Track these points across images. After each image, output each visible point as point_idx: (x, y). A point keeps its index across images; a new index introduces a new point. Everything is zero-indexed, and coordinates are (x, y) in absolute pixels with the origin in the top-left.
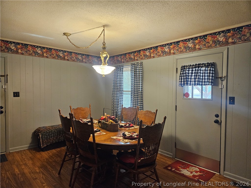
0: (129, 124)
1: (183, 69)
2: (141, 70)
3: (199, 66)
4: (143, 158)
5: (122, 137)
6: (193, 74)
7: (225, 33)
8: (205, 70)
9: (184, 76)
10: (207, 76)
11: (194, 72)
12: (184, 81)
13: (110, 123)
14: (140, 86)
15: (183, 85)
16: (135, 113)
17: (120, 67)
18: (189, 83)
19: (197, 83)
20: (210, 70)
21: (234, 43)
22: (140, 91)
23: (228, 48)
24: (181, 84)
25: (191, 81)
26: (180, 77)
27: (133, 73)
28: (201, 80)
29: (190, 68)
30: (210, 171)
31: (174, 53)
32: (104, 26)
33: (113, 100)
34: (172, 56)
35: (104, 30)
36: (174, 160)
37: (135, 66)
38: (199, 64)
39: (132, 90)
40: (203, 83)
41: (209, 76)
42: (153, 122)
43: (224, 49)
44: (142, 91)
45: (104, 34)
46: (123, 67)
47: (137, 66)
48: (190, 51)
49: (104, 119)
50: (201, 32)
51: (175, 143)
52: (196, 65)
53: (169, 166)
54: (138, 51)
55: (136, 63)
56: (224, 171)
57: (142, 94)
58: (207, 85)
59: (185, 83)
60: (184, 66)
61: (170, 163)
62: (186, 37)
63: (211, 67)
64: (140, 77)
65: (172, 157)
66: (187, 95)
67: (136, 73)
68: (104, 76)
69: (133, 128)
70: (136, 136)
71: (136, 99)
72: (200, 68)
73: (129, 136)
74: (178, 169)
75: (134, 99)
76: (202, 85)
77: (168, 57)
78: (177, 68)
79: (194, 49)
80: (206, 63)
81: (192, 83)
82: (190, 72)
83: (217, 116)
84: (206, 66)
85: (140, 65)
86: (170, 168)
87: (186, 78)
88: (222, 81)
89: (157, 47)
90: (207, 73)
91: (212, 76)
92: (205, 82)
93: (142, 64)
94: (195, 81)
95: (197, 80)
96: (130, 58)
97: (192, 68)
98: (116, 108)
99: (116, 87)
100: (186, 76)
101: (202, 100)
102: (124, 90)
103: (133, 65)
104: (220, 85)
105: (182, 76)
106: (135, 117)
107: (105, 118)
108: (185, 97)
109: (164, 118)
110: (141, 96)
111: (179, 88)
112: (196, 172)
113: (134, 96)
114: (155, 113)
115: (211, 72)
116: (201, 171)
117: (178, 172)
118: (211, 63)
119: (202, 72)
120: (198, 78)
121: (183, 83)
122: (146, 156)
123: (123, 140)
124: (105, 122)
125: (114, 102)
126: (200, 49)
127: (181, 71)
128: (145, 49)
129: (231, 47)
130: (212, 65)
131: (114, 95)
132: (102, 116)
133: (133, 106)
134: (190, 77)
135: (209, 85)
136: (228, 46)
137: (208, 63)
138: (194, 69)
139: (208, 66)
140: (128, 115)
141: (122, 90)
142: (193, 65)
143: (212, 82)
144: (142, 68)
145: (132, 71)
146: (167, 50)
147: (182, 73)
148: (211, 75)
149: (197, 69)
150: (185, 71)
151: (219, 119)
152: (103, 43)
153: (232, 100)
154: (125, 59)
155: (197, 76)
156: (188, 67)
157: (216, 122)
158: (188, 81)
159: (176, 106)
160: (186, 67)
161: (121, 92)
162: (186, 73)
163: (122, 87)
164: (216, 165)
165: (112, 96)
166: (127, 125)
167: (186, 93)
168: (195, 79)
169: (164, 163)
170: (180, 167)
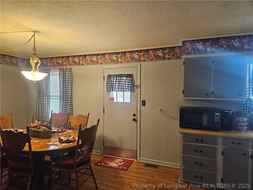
0: (61, 129)
1: (109, 78)
2: (70, 75)
3: (121, 76)
4: (81, 157)
5: (59, 142)
6: (117, 83)
7: (139, 52)
8: (126, 80)
9: (110, 83)
10: (127, 84)
11: (117, 80)
12: (110, 88)
13: (42, 130)
14: (70, 91)
15: (109, 91)
16: (67, 118)
17: (46, 71)
18: (114, 89)
19: (120, 89)
20: (129, 80)
21: (144, 61)
22: (70, 96)
23: (141, 64)
24: (108, 90)
25: (115, 88)
26: (107, 84)
27: (62, 78)
28: (123, 87)
29: (115, 77)
30: (130, 159)
31: (101, 63)
32: (34, 32)
33: (37, 106)
34: (99, 66)
35: (34, 35)
36: (102, 156)
37: (64, 71)
38: (121, 75)
39: (61, 95)
40: (125, 90)
41: (129, 84)
42: (85, 124)
43: (138, 64)
44: (72, 96)
45: (34, 39)
46: (50, 71)
47: (66, 71)
48: (114, 63)
49: (35, 127)
50: (122, 49)
51: (103, 141)
52: (119, 75)
53: (99, 162)
54: (66, 56)
55: (65, 69)
56: (140, 157)
57: (71, 99)
58: (127, 91)
59: (111, 89)
60: (110, 75)
61: (100, 160)
62: (110, 51)
63: (129, 78)
64: (69, 82)
65: (100, 154)
66: (112, 99)
67: (65, 78)
68: (35, 82)
69: (66, 132)
70: (73, 139)
71: (65, 104)
72: (122, 78)
73: (66, 140)
74: (107, 163)
75: (64, 104)
76: (123, 91)
77: (96, 66)
78: (104, 77)
79: (117, 62)
80: (126, 74)
81: (116, 89)
82: (115, 80)
83: (134, 115)
84: (126, 76)
85: (69, 70)
86: (100, 164)
87: (112, 85)
88: (137, 88)
89: (86, 55)
90: (127, 82)
91: (131, 85)
92: (126, 89)
93: (71, 69)
94: (119, 88)
95: (120, 87)
96: (58, 63)
97: (116, 77)
98: (41, 114)
99: (42, 92)
100: (112, 83)
101: (124, 103)
102: (51, 95)
103: (61, 70)
104: (136, 91)
105: (108, 84)
106: (67, 122)
107: (36, 125)
108: (111, 101)
109: (98, 121)
110: (70, 101)
111: (106, 93)
112: (121, 162)
113: (64, 100)
114: (86, 116)
115: (130, 81)
116: (124, 161)
117: (107, 165)
118: (130, 74)
119: (123, 81)
120: (121, 86)
121: (109, 89)
122: (82, 155)
123: (60, 144)
124: (36, 129)
125: (38, 108)
126: (121, 62)
127: (108, 79)
128: (74, 56)
129: (143, 63)
130: (130, 76)
131: (39, 100)
132: (32, 124)
133: (62, 111)
134: (115, 85)
135: (128, 91)
136: (141, 63)
137: (128, 74)
138: (118, 78)
139: (127, 76)
140: (59, 120)
141: (48, 94)
142: (117, 75)
143: (130, 89)
144: (71, 74)
145: (60, 76)
146: (94, 59)
147: (108, 80)
148: (130, 83)
149: (120, 78)
150: (111, 79)
151: (135, 117)
152: (34, 48)
153: (144, 103)
154: (52, 63)
155: (120, 84)
156: (113, 76)
157: (134, 120)
158: (113, 88)
159: (104, 109)
160: (111, 76)
161: (47, 97)
162: (111, 81)
163: (49, 92)
164: (134, 154)
165: (37, 102)
166: (60, 131)
167: (112, 98)
168: (119, 86)
169: (95, 161)
170: (107, 161)
